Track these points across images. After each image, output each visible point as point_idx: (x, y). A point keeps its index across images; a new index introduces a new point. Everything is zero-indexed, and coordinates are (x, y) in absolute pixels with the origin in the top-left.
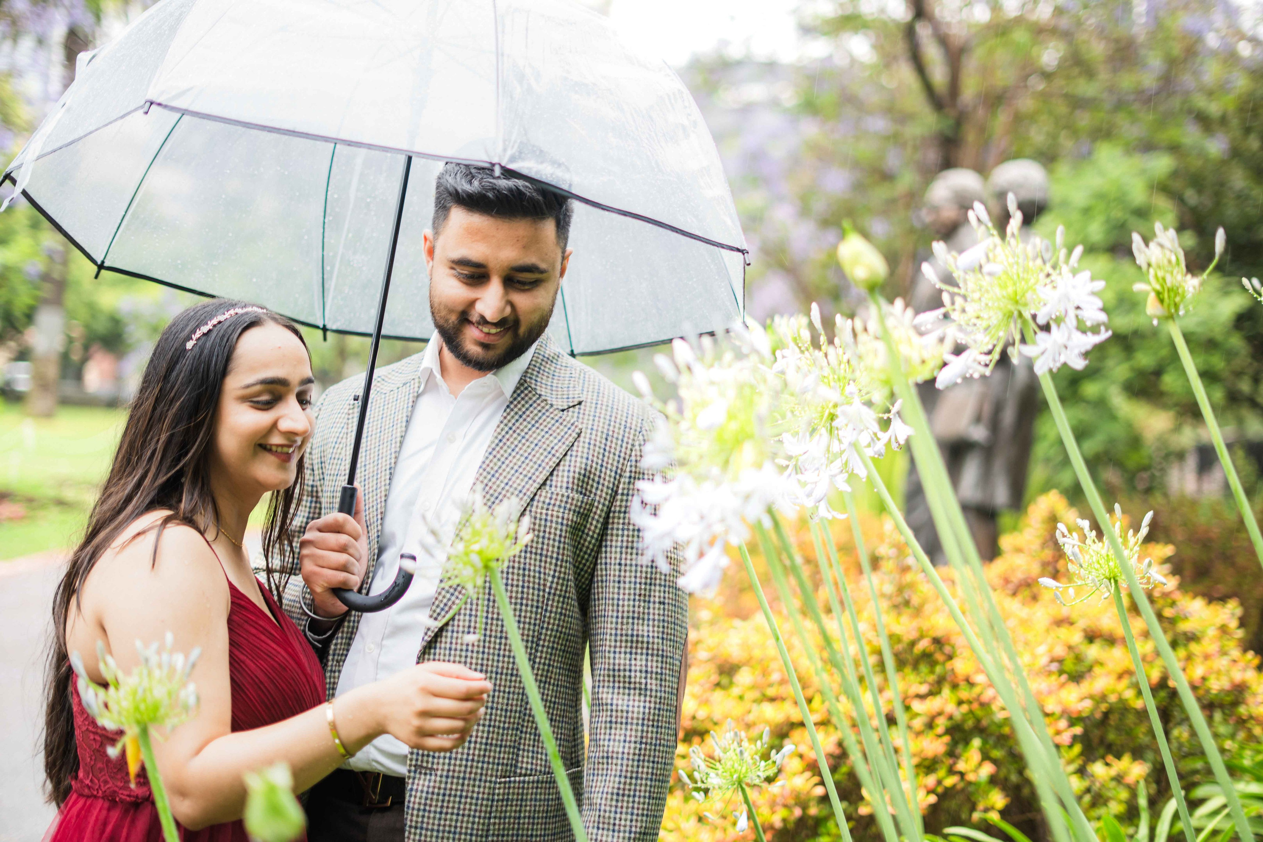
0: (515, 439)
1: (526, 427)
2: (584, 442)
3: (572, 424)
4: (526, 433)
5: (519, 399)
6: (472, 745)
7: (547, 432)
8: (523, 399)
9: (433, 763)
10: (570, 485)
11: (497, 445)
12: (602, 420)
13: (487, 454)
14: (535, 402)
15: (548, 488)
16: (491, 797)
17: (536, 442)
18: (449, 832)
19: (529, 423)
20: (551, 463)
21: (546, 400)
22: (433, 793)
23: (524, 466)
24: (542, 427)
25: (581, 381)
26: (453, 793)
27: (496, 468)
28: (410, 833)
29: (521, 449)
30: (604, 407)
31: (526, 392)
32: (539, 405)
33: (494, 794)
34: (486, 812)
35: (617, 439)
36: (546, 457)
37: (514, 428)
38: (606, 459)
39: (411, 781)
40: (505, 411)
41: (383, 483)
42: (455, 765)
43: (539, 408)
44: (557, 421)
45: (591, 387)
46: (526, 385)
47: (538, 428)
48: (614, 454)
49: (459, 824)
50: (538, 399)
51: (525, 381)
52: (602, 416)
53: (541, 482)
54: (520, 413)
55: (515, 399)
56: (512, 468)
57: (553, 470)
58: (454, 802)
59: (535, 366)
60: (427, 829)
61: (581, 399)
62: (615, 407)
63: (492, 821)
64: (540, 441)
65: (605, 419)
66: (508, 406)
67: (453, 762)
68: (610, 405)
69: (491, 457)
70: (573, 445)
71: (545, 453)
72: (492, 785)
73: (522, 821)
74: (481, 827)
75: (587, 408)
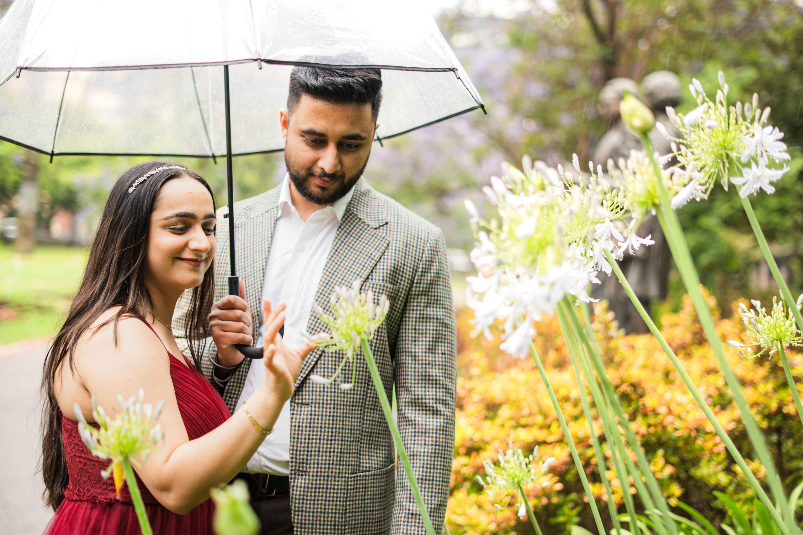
0: (346, 249)
1: (352, 240)
2: (392, 249)
3: (383, 238)
4: (353, 245)
5: (347, 222)
6: (332, 454)
7: (367, 244)
8: (349, 222)
9: (306, 468)
10: (385, 278)
11: (334, 253)
12: (402, 234)
13: (328, 260)
14: (357, 223)
15: (370, 280)
16: (346, 487)
17: (360, 250)
18: (321, 512)
19: (354, 238)
20: (371, 264)
21: (364, 222)
22: (308, 488)
23: (353, 267)
24: (363, 240)
25: (386, 208)
26: (321, 486)
27: (335, 269)
28: (295, 515)
29: (350, 255)
30: (403, 225)
31: (351, 217)
32: (360, 225)
33: (348, 485)
34: (344, 497)
35: (413, 246)
36: (368, 260)
37: (345, 242)
38: (406, 260)
39: (292, 480)
40: (338, 230)
41: (259, 279)
42: (321, 468)
43: (360, 228)
44: (373, 236)
45: (393, 212)
46: (351, 212)
47: (360, 241)
48: (412, 257)
49: (327, 507)
50: (359, 221)
51: (350, 209)
52: (402, 231)
53: (366, 277)
54: (348, 231)
55: (344, 222)
56: (345, 269)
57: (373, 269)
58: (323, 492)
59: (356, 199)
60: (306, 512)
61: (387, 221)
62: (410, 225)
63: (348, 503)
64: (362, 249)
65: (404, 233)
66: (340, 227)
67: (320, 466)
68: (407, 224)
69: (331, 262)
70: (385, 252)
71: (367, 258)
72: (346, 480)
73: (366, 502)
74: (341, 508)
75: (391, 226)
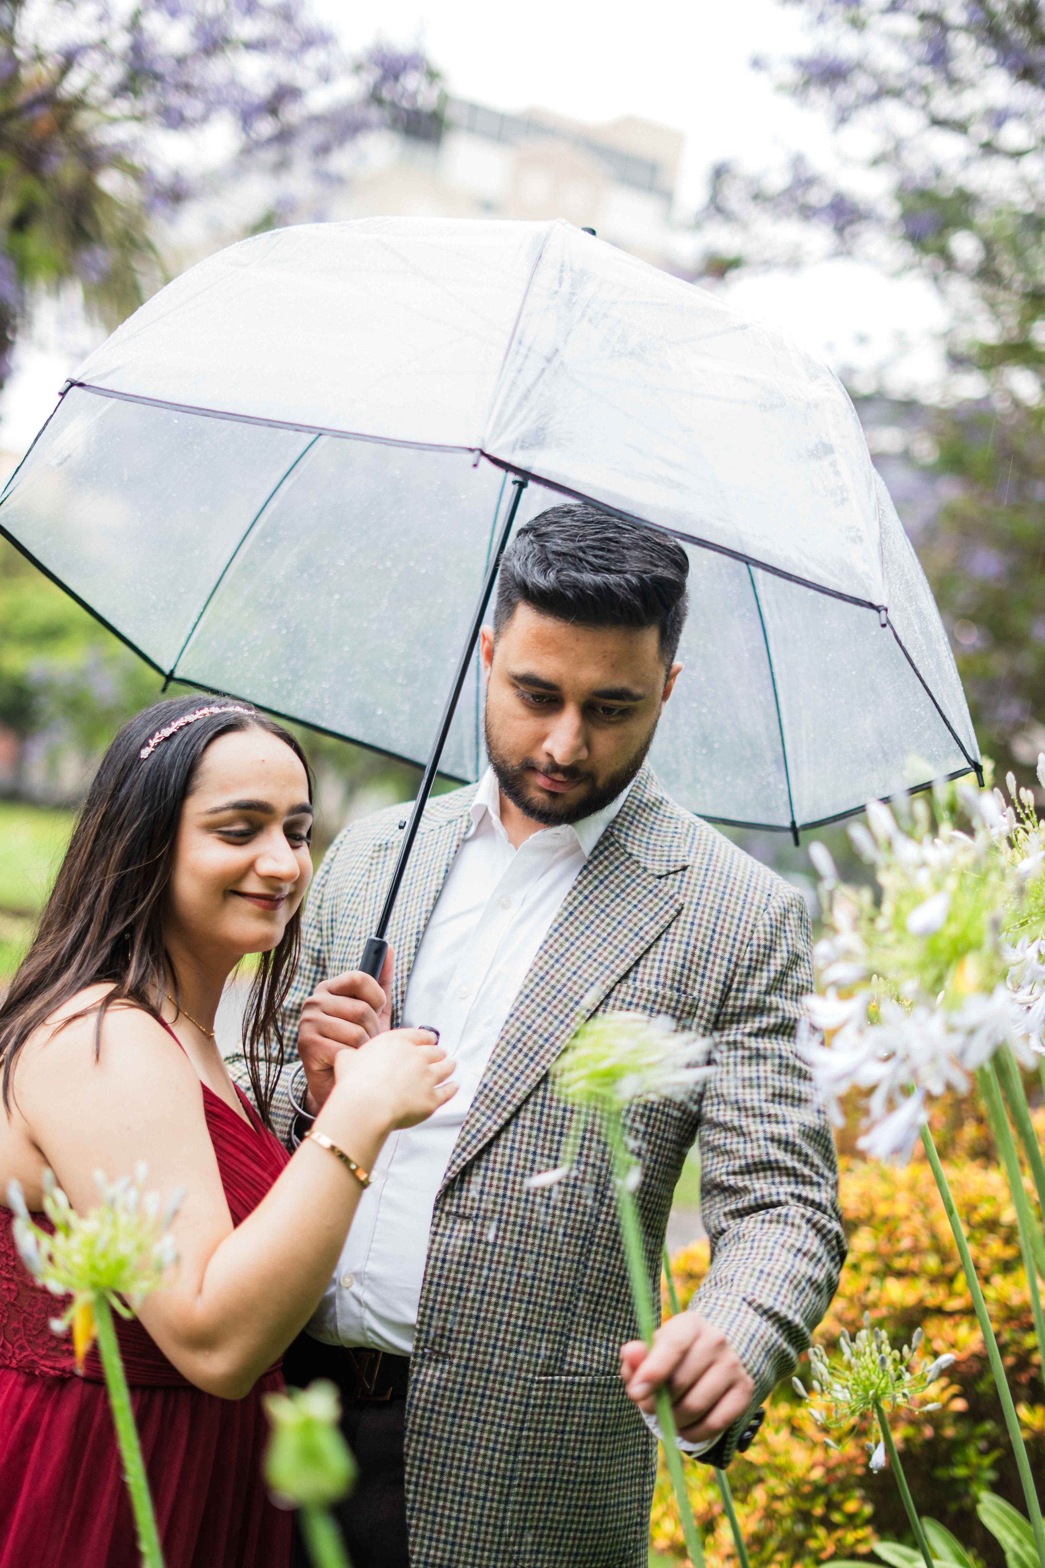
0: (592, 912)
1: (607, 897)
2: (685, 922)
3: (671, 897)
4: (607, 906)
5: (601, 858)
6: (503, 1327)
7: (635, 906)
8: (606, 858)
9: (448, 1347)
10: (662, 980)
11: (566, 919)
12: (712, 892)
13: (551, 931)
14: (622, 863)
15: (630, 982)
16: (525, 1400)
17: (619, 918)
18: (464, 1443)
19: (612, 891)
20: (637, 949)
21: (638, 862)
22: (445, 1388)
23: (600, 950)
24: (629, 899)
25: (689, 840)
26: (473, 1390)
27: (562, 951)
28: (411, 1440)
29: (598, 926)
30: (717, 875)
31: (612, 849)
32: (628, 868)
33: (529, 1397)
34: (516, 1420)
35: (732, 917)
36: (631, 940)
37: (591, 897)
39: (416, 1369)
40: (581, 873)
42: (478, 1352)
43: (628, 872)
44: (651, 891)
45: (702, 847)
46: (612, 840)
47: (623, 900)
49: (478, 1434)
50: (627, 859)
51: (612, 834)
52: (714, 886)
53: (622, 973)
54: (601, 877)
55: (596, 858)
56: (584, 952)
57: (640, 959)
58: (474, 1403)
59: (627, 814)
60: (434, 1437)
61: (686, 864)
62: (733, 875)
63: (525, 1433)
64: (625, 917)
65: (717, 890)
66: (585, 867)
67: (475, 1347)
68: (726, 873)
69: (556, 935)
70: (669, 926)
71: (631, 935)
72: (528, 1384)
73: (566, 1437)
74: (508, 1440)
75: (695, 876)
